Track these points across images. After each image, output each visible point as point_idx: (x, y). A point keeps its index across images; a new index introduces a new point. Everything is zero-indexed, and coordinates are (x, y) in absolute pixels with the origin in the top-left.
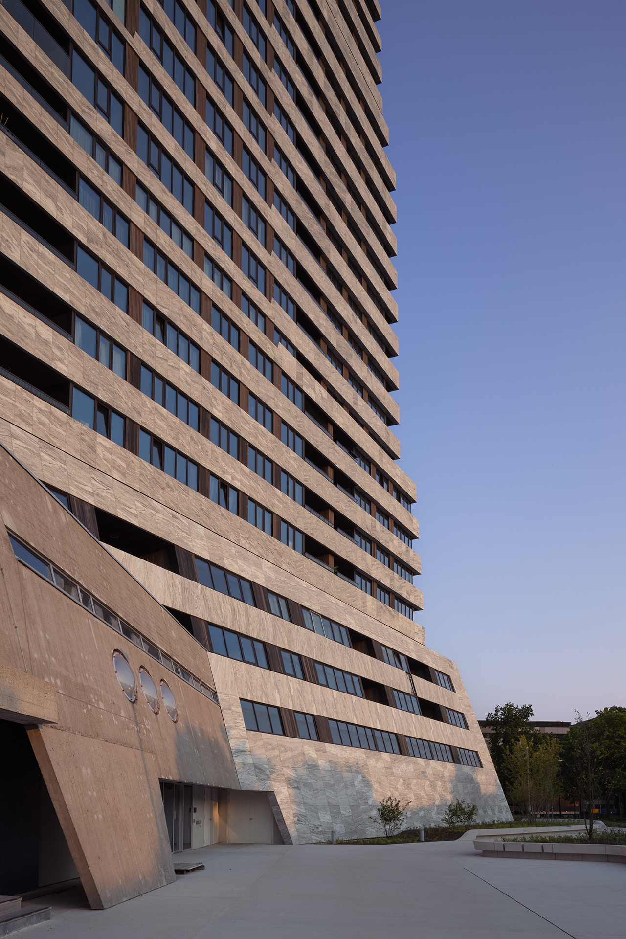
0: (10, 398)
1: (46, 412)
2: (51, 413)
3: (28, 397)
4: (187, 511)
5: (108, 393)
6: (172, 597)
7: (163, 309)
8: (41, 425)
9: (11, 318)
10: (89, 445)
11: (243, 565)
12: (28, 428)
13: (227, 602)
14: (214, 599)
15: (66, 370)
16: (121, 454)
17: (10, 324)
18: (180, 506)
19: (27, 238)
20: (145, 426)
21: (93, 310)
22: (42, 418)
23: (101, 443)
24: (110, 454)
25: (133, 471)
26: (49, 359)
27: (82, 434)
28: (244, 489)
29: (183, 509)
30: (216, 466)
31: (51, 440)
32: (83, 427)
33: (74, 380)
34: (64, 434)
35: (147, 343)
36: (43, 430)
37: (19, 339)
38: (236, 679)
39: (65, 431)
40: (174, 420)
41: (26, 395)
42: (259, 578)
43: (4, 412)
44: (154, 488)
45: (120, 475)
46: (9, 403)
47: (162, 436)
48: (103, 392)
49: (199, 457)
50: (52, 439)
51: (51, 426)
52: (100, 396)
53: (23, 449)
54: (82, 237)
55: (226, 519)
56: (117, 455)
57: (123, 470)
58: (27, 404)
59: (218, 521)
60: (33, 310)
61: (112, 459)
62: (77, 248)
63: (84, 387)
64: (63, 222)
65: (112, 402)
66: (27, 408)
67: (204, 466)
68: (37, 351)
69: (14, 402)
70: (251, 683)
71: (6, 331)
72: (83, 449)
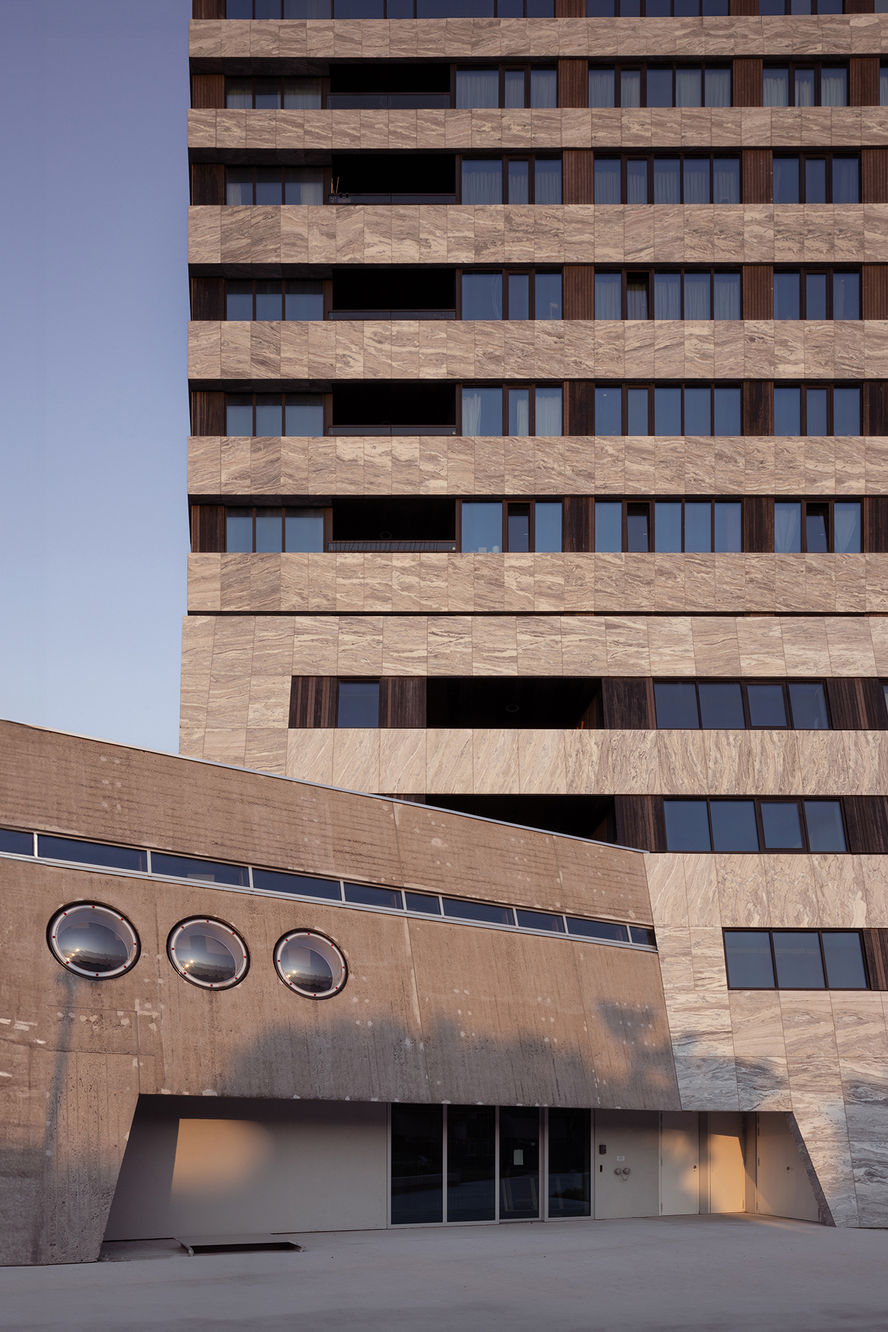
0: (356, 578)
1: (413, 567)
2: (421, 565)
3: (383, 562)
4: (712, 599)
5: (523, 477)
6: (570, 775)
7: (639, 255)
8: (405, 591)
9: (355, 463)
10: (491, 579)
11: (801, 652)
12: (386, 606)
13: (729, 744)
14: (691, 748)
15: (444, 483)
16: (553, 566)
17: (353, 473)
18: (693, 598)
19: (373, 330)
20: (603, 492)
21: (490, 358)
22: (407, 580)
23: (513, 567)
24: (532, 575)
25: (579, 582)
26: (415, 485)
27: (476, 569)
28: (877, 486)
29: (700, 601)
30: (788, 479)
31: (423, 605)
32: (479, 558)
33: (459, 492)
34: (444, 584)
35: (602, 342)
36: (410, 597)
37: (366, 486)
38: (721, 892)
39: (446, 580)
40: (671, 446)
41: (380, 559)
42: (854, 663)
43: (349, 601)
44: (628, 592)
45: (552, 601)
46: (355, 585)
47: (643, 489)
48: (514, 481)
49: (740, 484)
50: (424, 602)
51: (423, 583)
52: (509, 491)
53: (311, 643)
54: (465, 254)
55: (822, 572)
56: (546, 570)
57: (558, 591)
58: (383, 572)
59: (798, 584)
60: (387, 429)
61: (535, 582)
62: (461, 278)
63: (477, 493)
64: (432, 258)
65: (532, 487)
66: (382, 579)
67: (755, 493)
68: (395, 485)
69: (362, 580)
70: (768, 893)
71: (348, 486)
72: (480, 592)
